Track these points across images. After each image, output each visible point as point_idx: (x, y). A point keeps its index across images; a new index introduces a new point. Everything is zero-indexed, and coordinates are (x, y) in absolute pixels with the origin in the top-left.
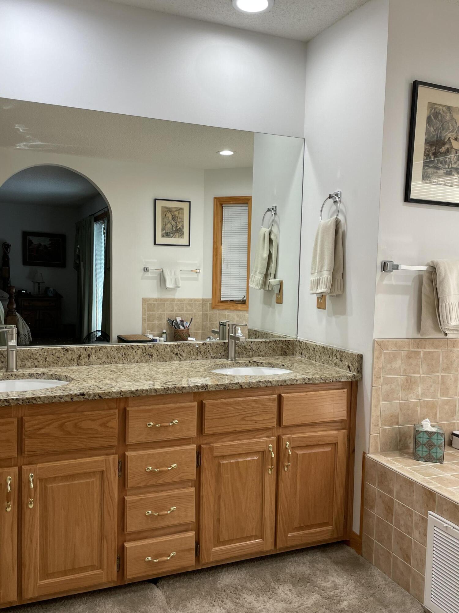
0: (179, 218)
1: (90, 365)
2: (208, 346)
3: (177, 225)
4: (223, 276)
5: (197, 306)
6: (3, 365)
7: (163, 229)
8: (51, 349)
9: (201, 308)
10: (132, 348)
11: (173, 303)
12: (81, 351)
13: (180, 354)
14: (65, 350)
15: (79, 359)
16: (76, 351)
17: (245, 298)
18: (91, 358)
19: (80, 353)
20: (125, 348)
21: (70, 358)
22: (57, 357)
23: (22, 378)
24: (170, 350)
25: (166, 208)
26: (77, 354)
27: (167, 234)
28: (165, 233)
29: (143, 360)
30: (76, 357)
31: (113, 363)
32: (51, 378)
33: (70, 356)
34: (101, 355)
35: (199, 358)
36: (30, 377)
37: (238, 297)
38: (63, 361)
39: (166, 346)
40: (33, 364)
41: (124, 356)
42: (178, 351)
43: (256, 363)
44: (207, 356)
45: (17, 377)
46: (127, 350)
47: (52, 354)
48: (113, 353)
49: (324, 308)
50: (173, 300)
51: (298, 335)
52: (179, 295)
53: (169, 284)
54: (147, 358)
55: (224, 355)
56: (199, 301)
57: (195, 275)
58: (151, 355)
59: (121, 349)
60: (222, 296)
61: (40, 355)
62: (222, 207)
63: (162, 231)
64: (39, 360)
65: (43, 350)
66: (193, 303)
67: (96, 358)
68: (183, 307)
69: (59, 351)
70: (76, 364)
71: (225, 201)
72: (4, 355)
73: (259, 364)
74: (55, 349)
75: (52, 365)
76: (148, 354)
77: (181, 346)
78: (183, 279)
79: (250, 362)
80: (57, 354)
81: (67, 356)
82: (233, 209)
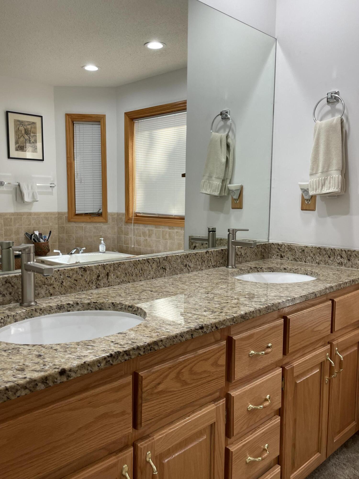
0: (32, 133)
1: (109, 286)
2: (210, 255)
3: (31, 140)
4: (77, 190)
5: (53, 220)
6: (12, 298)
7: (17, 143)
8: (68, 270)
9: (57, 221)
10: (148, 262)
11: (30, 217)
12: (100, 269)
13: (189, 266)
14: (82, 270)
15: (98, 280)
16: (94, 270)
17: (101, 211)
18: (109, 277)
19: (98, 272)
20: (142, 262)
21: (88, 280)
22: (75, 280)
23: (49, 312)
24: (181, 261)
25: (18, 121)
26: (96, 274)
27: (21, 147)
28: (19, 146)
29: (157, 276)
30: (94, 277)
31: (130, 281)
32: (87, 308)
33: (88, 278)
34: (119, 273)
35: (204, 268)
36: (59, 311)
37: (93, 210)
38: (80, 285)
39: (177, 257)
40: (47, 292)
41: (141, 272)
42: (187, 262)
43: (256, 269)
44: (209, 265)
45: (43, 312)
46: (143, 264)
47: (69, 277)
48: (130, 269)
49: (314, 210)
50: (30, 214)
51: (270, 238)
52: (36, 208)
53: (27, 198)
54: (161, 272)
55: (222, 263)
56: (55, 215)
57: (50, 190)
58: (164, 269)
59: (138, 264)
60: (76, 210)
61: (55, 279)
62: (73, 124)
63: (15, 145)
64: (54, 286)
65: (58, 272)
66: (49, 217)
67: (115, 277)
68: (40, 221)
69: (77, 272)
70: (95, 287)
71: (77, 118)
72: (13, 284)
73: (259, 269)
74: (72, 269)
75: (69, 290)
76: (162, 268)
77: (189, 256)
78: (41, 193)
79: (251, 268)
80: (74, 276)
81: (85, 278)
82: (84, 126)
